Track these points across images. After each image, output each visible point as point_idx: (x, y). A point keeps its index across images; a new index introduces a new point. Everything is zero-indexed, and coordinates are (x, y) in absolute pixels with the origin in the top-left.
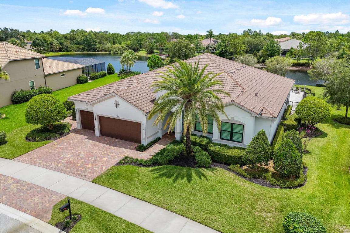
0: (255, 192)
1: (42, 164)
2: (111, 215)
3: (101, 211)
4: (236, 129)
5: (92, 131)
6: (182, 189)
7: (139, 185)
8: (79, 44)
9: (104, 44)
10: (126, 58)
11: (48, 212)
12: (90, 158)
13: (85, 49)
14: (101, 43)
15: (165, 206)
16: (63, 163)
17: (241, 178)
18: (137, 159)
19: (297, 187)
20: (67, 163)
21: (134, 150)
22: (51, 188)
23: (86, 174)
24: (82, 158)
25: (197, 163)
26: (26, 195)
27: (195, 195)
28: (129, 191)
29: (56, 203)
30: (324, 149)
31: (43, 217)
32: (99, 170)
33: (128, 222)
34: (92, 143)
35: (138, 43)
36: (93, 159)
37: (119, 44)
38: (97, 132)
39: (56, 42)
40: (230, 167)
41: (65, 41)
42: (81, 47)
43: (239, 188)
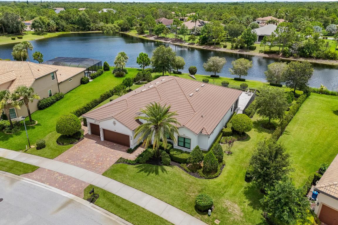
0: (190, 181)
1: (72, 163)
2: (114, 195)
3: (109, 192)
4: (186, 141)
5: (98, 136)
6: (152, 179)
7: (128, 177)
8: (74, 24)
9: (97, 23)
10: (119, 60)
11: (82, 193)
12: (99, 159)
13: (80, 29)
14: (94, 22)
15: (142, 189)
16: (84, 162)
17: (185, 172)
18: (127, 160)
19: (214, 178)
20: (86, 161)
21: (125, 152)
22: (80, 179)
23: (98, 169)
24: (94, 158)
25: (162, 163)
26: (68, 184)
27: (158, 183)
28: (123, 181)
29: (85, 188)
30: (242, 150)
31: (80, 196)
32: (105, 167)
33: (123, 198)
34: (99, 146)
35: (129, 23)
36: (101, 159)
37: (112, 23)
38: (102, 139)
39: (53, 22)
40: (181, 165)
41: (60, 21)
42: (76, 26)
43: (182, 179)
